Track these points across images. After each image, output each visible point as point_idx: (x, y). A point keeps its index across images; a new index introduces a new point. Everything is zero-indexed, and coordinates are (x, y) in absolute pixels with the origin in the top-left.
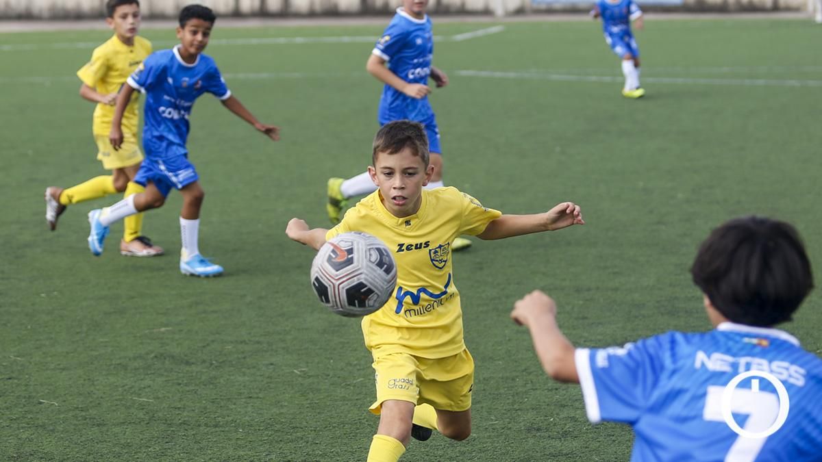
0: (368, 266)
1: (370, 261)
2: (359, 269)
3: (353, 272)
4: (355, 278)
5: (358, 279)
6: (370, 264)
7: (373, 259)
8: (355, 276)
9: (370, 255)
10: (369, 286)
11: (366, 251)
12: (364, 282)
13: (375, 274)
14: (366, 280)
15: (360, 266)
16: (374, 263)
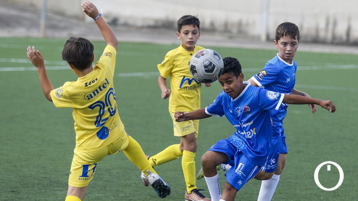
0: (201, 63)
1: (203, 63)
2: (198, 62)
3: (197, 61)
4: (195, 63)
5: (195, 64)
6: (202, 63)
7: (205, 63)
8: (196, 63)
9: (206, 61)
10: (197, 69)
11: (206, 59)
12: (196, 67)
13: (201, 67)
14: (197, 66)
15: (199, 61)
16: (204, 64)
